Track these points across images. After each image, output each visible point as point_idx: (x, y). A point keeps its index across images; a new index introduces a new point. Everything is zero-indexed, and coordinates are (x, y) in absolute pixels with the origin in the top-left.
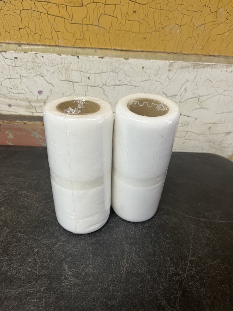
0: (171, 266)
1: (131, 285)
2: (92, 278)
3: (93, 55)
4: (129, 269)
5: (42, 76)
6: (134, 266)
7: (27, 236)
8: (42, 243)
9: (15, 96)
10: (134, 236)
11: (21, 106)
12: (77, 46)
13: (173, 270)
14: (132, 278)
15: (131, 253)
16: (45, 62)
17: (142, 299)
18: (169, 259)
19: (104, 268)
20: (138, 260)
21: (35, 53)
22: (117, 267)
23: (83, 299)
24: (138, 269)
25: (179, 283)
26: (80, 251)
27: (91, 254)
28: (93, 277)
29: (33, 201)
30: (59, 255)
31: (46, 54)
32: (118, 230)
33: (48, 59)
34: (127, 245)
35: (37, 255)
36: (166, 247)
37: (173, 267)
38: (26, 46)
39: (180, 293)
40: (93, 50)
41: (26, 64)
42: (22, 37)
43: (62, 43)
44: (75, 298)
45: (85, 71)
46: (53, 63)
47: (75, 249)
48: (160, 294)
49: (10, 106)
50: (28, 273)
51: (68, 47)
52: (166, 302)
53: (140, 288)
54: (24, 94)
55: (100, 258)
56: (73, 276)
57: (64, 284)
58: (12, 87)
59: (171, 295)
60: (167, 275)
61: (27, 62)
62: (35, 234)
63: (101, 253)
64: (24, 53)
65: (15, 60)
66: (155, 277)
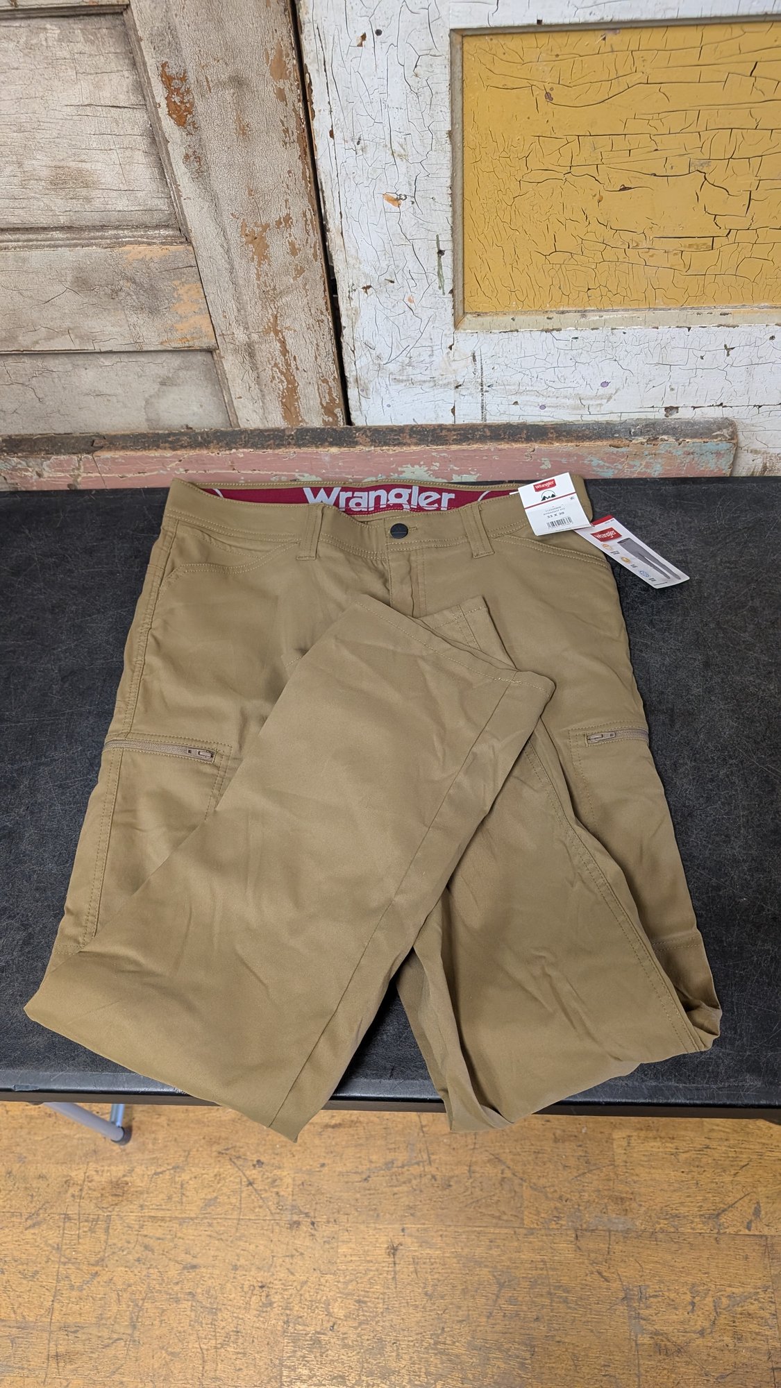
5: (615, 360)
9: (558, 392)
11: (563, 407)
12: (689, 307)
16: (626, 341)
21: (613, 327)
31: (631, 328)
33: (633, 335)
38: (596, 316)
41: (592, 345)
42: (590, 300)
43: (662, 303)
46: (640, 341)
49: (543, 407)
51: (672, 309)
54: (574, 388)
58: (557, 379)
61: (594, 342)
64: (592, 329)
65: (572, 341)
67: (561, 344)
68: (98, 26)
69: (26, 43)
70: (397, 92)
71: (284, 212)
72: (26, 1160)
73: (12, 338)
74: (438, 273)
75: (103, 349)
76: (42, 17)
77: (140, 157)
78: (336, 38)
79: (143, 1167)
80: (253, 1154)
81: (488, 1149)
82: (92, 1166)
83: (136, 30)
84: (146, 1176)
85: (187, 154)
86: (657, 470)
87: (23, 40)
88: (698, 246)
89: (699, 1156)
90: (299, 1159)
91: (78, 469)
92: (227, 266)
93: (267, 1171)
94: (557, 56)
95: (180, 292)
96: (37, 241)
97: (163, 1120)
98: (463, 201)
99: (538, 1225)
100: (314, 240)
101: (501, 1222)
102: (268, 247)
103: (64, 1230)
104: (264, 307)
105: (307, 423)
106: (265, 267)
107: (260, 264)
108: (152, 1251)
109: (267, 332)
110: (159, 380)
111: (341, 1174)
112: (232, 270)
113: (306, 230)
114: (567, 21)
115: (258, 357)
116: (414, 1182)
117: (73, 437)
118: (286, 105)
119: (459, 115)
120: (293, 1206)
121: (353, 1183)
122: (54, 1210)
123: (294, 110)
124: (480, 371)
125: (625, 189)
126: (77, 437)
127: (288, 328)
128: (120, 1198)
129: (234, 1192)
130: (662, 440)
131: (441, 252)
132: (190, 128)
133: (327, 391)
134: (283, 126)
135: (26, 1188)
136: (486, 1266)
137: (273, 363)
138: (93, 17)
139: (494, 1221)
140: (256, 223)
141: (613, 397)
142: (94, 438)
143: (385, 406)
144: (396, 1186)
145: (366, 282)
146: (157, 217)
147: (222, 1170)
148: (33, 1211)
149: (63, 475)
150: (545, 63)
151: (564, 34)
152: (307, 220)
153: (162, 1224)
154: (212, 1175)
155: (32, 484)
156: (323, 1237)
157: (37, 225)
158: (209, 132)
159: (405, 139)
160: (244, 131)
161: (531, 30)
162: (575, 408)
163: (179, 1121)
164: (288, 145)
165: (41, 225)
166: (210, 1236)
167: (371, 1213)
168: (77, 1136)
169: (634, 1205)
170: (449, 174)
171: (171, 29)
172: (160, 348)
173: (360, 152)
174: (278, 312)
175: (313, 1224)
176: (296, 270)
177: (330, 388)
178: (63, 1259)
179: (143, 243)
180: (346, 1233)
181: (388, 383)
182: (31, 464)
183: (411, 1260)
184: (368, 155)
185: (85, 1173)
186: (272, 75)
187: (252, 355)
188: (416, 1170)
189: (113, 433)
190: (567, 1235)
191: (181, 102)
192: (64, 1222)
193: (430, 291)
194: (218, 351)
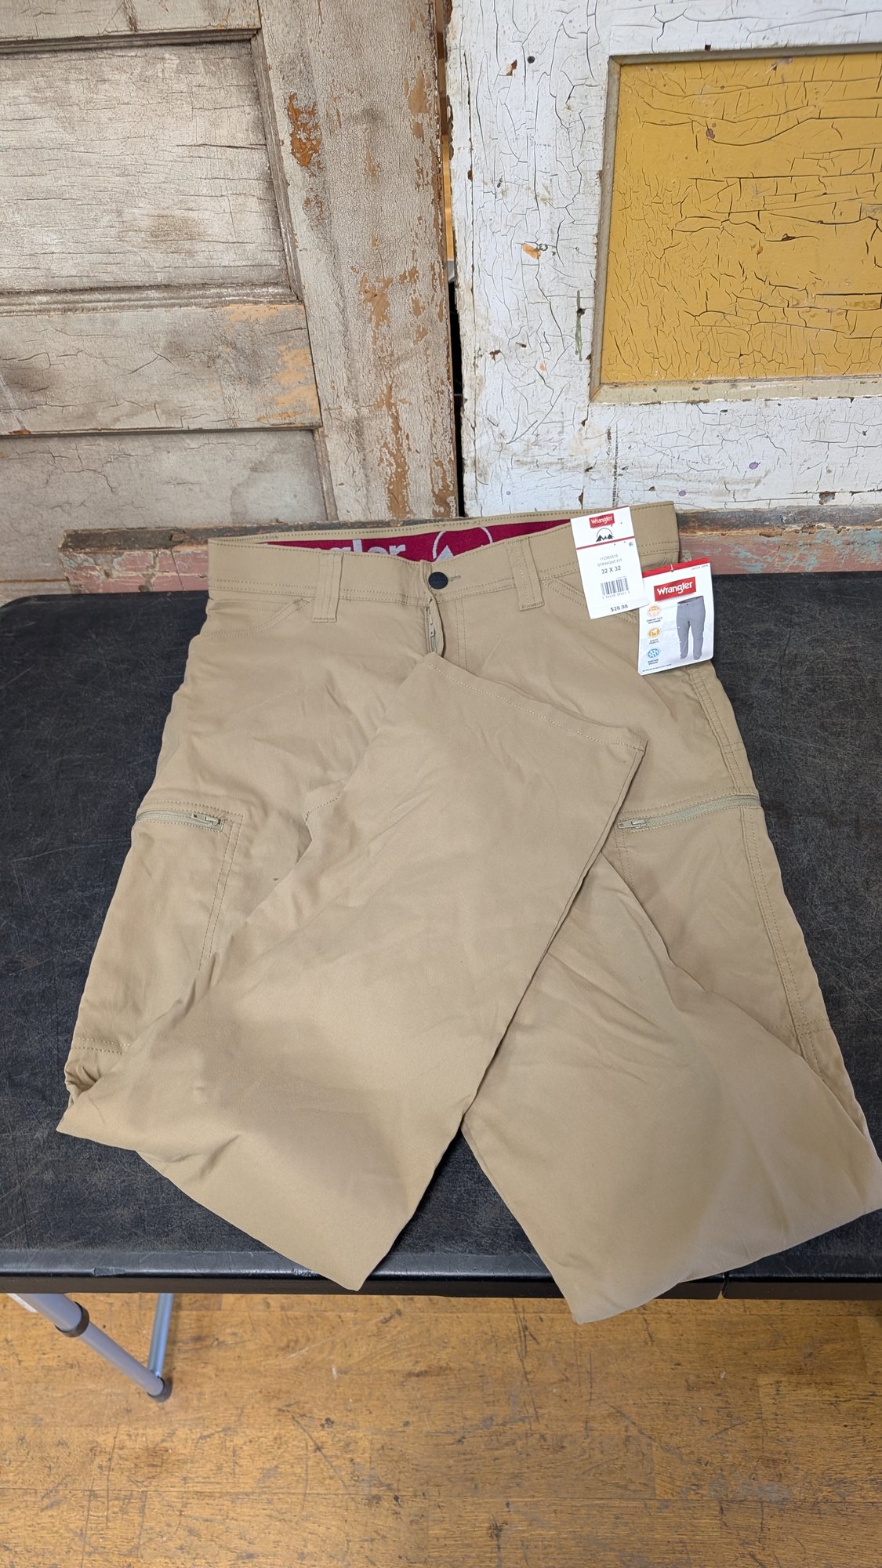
5: (767, 437)
9: (700, 476)
31: (786, 399)
38: (748, 385)
41: (742, 420)
42: (741, 368)
43: (822, 371)
45: (860, 422)
49: (683, 493)
51: (832, 378)
54: (719, 469)
58: (700, 460)
61: (744, 415)
64: (744, 401)
65: (720, 414)
67: (707, 419)
68: (221, 56)
69: (141, 74)
70: (546, 126)
71: (411, 264)
72: (43, 1423)
73: (91, 414)
74: (576, 335)
75: (192, 427)
76: (161, 45)
77: (253, 204)
78: (484, 65)
79: (186, 1430)
80: (321, 1411)
81: (607, 1400)
82: (124, 1428)
83: (265, 58)
84: (189, 1441)
85: (308, 199)
86: (811, 564)
87: (137, 72)
88: (865, 304)
89: (865, 1406)
90: (377, 1416)
91: (153, 567)
92: (341, 328)
93: (338, 1432)
94: (723, 87)
95: (285, 358)
96: (130, 300)
97: (210, 1370)
98: (609, 253)
99: (673, 1496)
100: (441, 296)
101: (628, 1492)
102: (389, 305)
103: (88, 1511)
104: (378, 376)
105: (415, 515)
106: (384, 329)
107: (378, 325)
108: (198, 1536)
109: (378, 406)
110: (250, 465)
111: (428, 1434)
112: (346, 333)
113: (433, 285)
114: (737, 46)
115: (366, 436)
116: (519, 1443)
117: (148, 532)
118: (424, 141)
119: (611, 154)
120: (371, 1476)
121: (444, 1445)
122: (76, 1486)
123: (431, 148)
124: (614, 451)
125: (788, 238)
126: (152, 532)
127: (403, 401)
128: (159, 1469)
129: (299, 1459)
130: (819, 528)
131: (581, 311)
132: (314, 168)
133: (441, 476)
134: (418, 165)
135: (42, 1459)
136: (612, 1550)
137: (382, 442)
138: (218, 45)
139: (620, 1491)
140: (377, 278)
141: (763, 481)
142: (172, 532)
143: (504, 493)
144: (497, 1449)
145: (494, 346)
146: (267, 273)
147: (283, 1432)
148: (51, 1487)
149: (134, 574)
150: (708, 96)
151: (732, 62)
152: (435, 274)
153: (211, 1502)
154: (271, 1438)
155: (99, 585)
156: (410, 1515)
157: (131, 284)
158: (333, 174)
159: (551, 180)
160: (373, 172)
161: (697, 58)
162: (719, 494)
163: (230, 1370)
164: (421, 188)
165: (135, 284)
166: (270, 1516)
167: (468, 1483)
168: (106, 1391)
169: (789, 1468)
170: (596, 221)
171: (304, 56)
172: (257, 425)
173: (500, 196)
174: (393, 382)
175: (396, 1498)
176: (418, 332)
177: (444, 472)
178: (88, 1549)
179: (249, 302)
180: (438, 1510)
181: (510, 466)
182: (99, 562)
183: (519, 1543)
184: (509, 199)
185: (115, 1438)
186: (410, 108)
187: (359, 433)
188: (521, 1428)
189: (193, 527)
190: (709, 1508)
191: (308, 139)
192: (90, 1501)
193: (566, 356)
194: (320, 430)
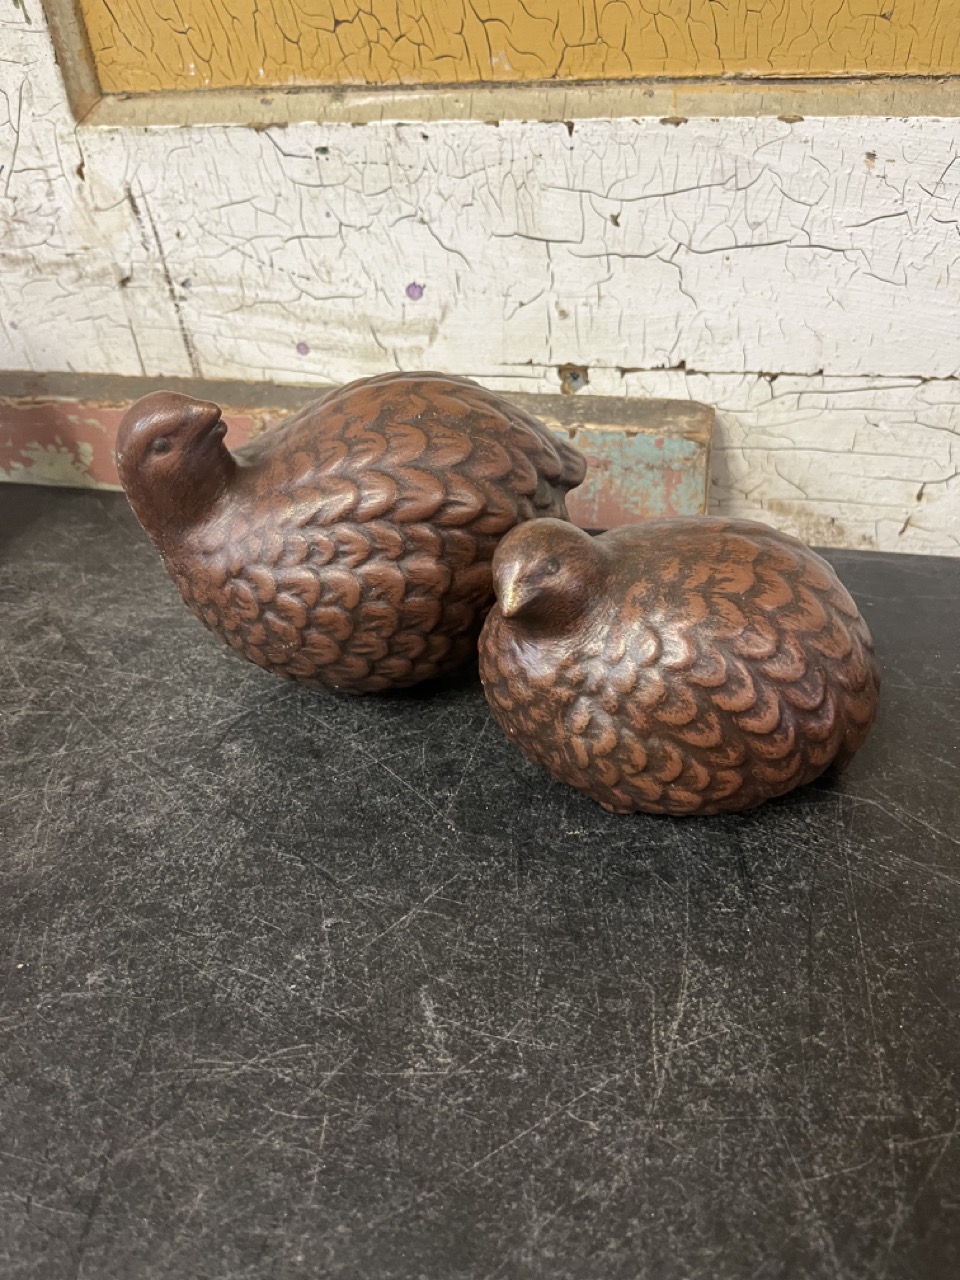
0: (886, 1089)
1: (682, 1134)
2: (524, 1071)
3: (640, 110)
4: (685, 1066)
5: (422, 221)
6: (712, 1054)
7: (304, 862)
8: (355, 900)
9: (322, 308)
10: (734, 925)
11: (344, 350)
12: (570, 78)
13: (894, 1107)
14: (692, 1105)
15: (709, 999)
16: (434, 161)
17: (722, 1201)
18: (882, 1054)
19: (579, 1038)
20: (732, 1033)
21: (396, 122)
22: (638, 1044)
23: (474, 1150)
24: (727, 1073)
25: (906, 1169)
26: (495, 952)
27: (536, 973)
28: (528, 1065)
29: (347, 732)
30: (410, 958)
31: (437, 126)
32: (666, 890)
33: (445, 143)
34: (694, 959)
35: (330, 941)
36: (874, 998)
37: (894, 1095)
38: (363, 96)
39: (903, 1212)
40: (638, 91)
41: (362, 174)
42: (345, 56)
43: (507, 67)
44: (443, 1136)
45: (600, 191)
46: (464, 163)
47: (472, 944)
48: (809, 1202)
49: (303, 348)
50: (285, 1005)
51: (529, 85)
52: (829, 1239)
53: (721, 1156)
54: (353, 297)
55: (570, 996)
56: (452, 1049)
57: (411, 1071)
58: (312, 274)
59: (861, 1213)
60: (857, 1122)
61: (364, 163)
62: (333, 858)
63: (579, 974)
64: (354, 125)
65: (317, 158)
66: (797, 1119)
67: (296, 168)
124: (153, 241)
141: (443, 330)
162: (366, 354)
